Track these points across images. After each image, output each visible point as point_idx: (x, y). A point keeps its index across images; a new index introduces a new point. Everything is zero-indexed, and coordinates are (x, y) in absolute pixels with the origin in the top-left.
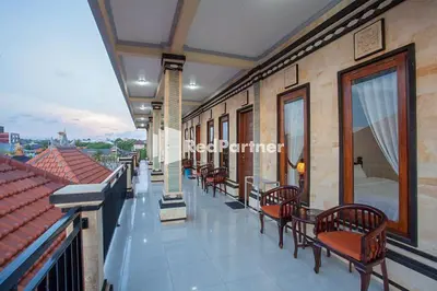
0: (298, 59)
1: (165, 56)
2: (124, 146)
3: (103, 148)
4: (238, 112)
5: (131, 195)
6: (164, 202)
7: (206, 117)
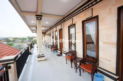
0: (73, 17)
1: (36, 15)
2: (31, 39)
3: (24, 39)
4: (59, 30)
5: (31, 54)
6: (39, 56)
7: (52, 31)
